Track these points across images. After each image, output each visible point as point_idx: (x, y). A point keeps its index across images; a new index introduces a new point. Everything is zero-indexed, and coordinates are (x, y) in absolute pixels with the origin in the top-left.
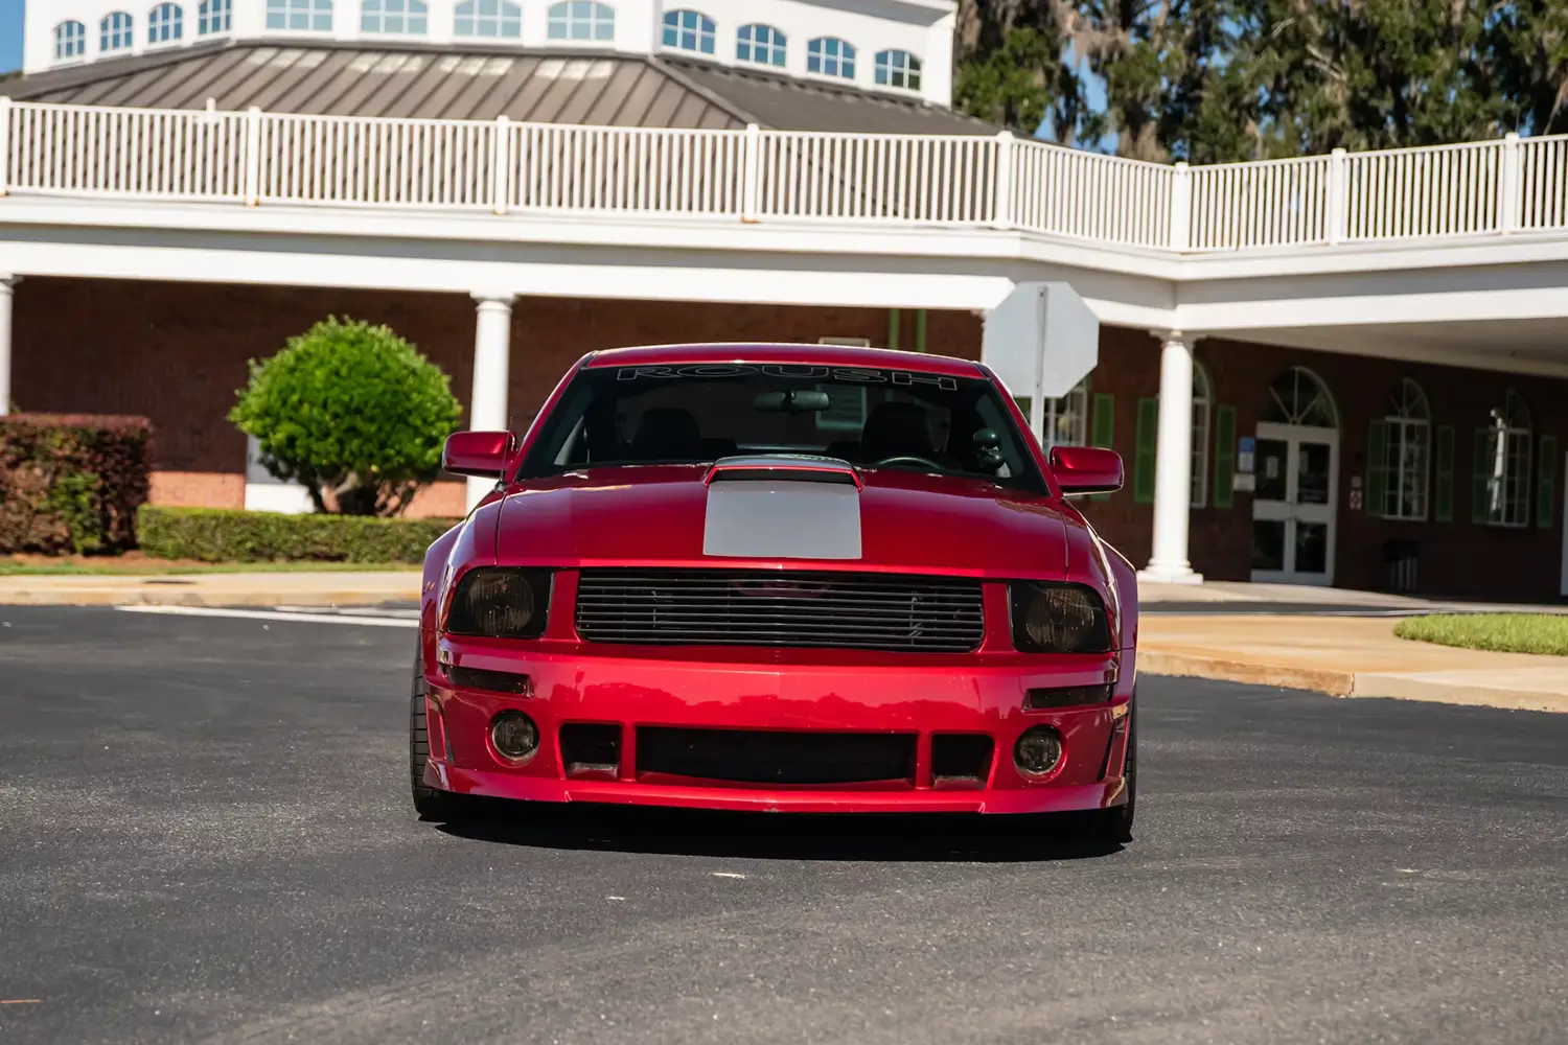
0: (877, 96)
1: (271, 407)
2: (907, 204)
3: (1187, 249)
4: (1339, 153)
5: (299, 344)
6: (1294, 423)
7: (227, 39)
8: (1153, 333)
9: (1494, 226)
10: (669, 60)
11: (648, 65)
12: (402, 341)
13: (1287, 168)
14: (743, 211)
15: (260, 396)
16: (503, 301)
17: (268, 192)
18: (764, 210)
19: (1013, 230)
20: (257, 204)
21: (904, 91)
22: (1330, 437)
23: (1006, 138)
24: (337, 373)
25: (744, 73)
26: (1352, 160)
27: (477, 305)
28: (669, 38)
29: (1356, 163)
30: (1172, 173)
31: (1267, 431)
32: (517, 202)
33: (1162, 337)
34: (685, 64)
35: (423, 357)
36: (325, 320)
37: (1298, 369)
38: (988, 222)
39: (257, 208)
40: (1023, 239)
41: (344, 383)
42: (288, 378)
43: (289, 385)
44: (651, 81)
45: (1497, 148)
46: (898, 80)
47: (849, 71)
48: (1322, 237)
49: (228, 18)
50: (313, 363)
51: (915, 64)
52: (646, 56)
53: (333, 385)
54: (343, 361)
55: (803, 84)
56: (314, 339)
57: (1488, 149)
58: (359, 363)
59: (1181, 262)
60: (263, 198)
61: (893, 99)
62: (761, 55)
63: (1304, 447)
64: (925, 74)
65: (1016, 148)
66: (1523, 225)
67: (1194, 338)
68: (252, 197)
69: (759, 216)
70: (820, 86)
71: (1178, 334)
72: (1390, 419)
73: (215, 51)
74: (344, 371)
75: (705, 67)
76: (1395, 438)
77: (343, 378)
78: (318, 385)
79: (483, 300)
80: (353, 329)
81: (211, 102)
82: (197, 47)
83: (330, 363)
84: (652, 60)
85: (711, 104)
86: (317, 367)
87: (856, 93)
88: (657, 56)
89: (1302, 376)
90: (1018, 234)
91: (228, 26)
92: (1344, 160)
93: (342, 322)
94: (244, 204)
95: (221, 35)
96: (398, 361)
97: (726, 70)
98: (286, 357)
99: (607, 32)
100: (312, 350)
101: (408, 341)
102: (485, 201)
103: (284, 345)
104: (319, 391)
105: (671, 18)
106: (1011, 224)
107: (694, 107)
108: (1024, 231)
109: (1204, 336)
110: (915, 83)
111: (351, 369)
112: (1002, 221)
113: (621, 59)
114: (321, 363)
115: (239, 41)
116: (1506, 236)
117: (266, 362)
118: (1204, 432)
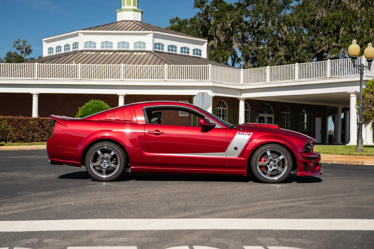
0: (193, 57)
1: (82, 115)
2: (195, 77)
3: (243, 84)
4: (268, 67)
5: (87, 104)
6: (266, 113)
7: (78, 50)
8: (237, 98)
9: (294, 79)
10: (155, 52)
11: (152, 53)
12: (105, 104)
13: (259, 69)
14: (164, 79)
15: (80, 113)
16: (123, 96)
17: (82, 78)
18: (168, 78)
19: (212, 81)
20: (80, 80)
21: (199, 56)
22: (272, 116)
23: (210, 65)
24: (93, 109)
25: (169, 54)
26: (270, 68)
27: (119, 96)
28: (155, 48)
29: (271, 68)
30: (240, 70)
31: (261, 115)
32: (125, 78)
33: (239, 99)
34: (158, 52)
35: (109, 106)
36: (92, 100)
37: (266, 104)
38: (207, 80)
39: (80, 81)
40: (213, 83)
41: (94, 111)
42: (85, 110)
43: (85, 111)
44: (152, 56)
45: (294, 65)
46: (197, 54)
47: (188, 53)
48: (266, 81)
49: (78, 46)
50: (89, 107)
51: (200, 51)
52: (151, 51)
53: (93, 111)
54: (94, 107)
55: (180, 55)
56: (89, 103)
57: (293, 65)
58: (97, 107)
59: (242, 86)
60: (81, 79)
61: (196, 57)
62: (172, 50)
63: (267, 118)
64: (202, 53)
65: (212, 67)
66: (299, 79)
67: (245, 99)
68: (79, 79)
69: (167, 80)
70: (183, 55)
71: (242, 98)
72: (283, 112)
73: (75, 52)
74: (94, 109)
75: (162, 53)
76: (284, 116)
77: (94, 110)
78: (90, 111)
79: (120, 95)
80: (96, 102)
81: (74, 62)
82: (73, 51)
83: (92, 107)
84: (152, 52)
85: (162, 59)
86: (90, 108)
87: (190, 57)
88: (153, 51)
89: (267, 105)
90: (212, 82)
91: (78, 48)
92: (269, 68)
93: (94, 100)
94: (78, 80)
95: (77, 49)
96: (104, 107)
97: (166, 53)
98: (85, 106)
99: (145, 47)
100: (89, 105)
101: (106, 103)
102: (120, 78)
103: (85, 104)
104: (90, 112)
105: (156, 44)
106: (211, 80)
107: (159, 60)
108: (213, 81)
109: (246, 99)
110: (200, 54)
111: (96, 108)
112: (209, 80)
113: (147, 52)
114: (91, 107)
115: (79, 50)
116: (296, 80)
117: (81, 107)
118: (249, 115)
